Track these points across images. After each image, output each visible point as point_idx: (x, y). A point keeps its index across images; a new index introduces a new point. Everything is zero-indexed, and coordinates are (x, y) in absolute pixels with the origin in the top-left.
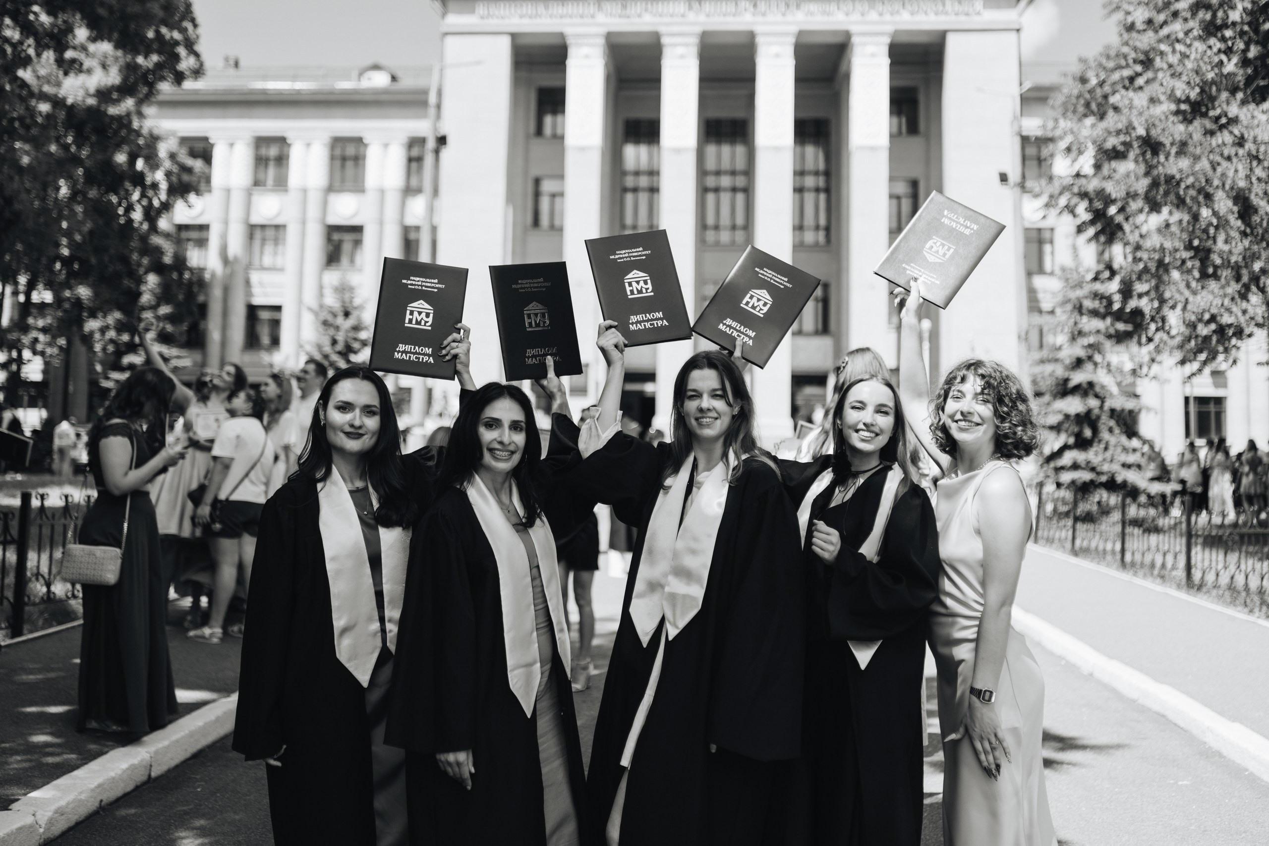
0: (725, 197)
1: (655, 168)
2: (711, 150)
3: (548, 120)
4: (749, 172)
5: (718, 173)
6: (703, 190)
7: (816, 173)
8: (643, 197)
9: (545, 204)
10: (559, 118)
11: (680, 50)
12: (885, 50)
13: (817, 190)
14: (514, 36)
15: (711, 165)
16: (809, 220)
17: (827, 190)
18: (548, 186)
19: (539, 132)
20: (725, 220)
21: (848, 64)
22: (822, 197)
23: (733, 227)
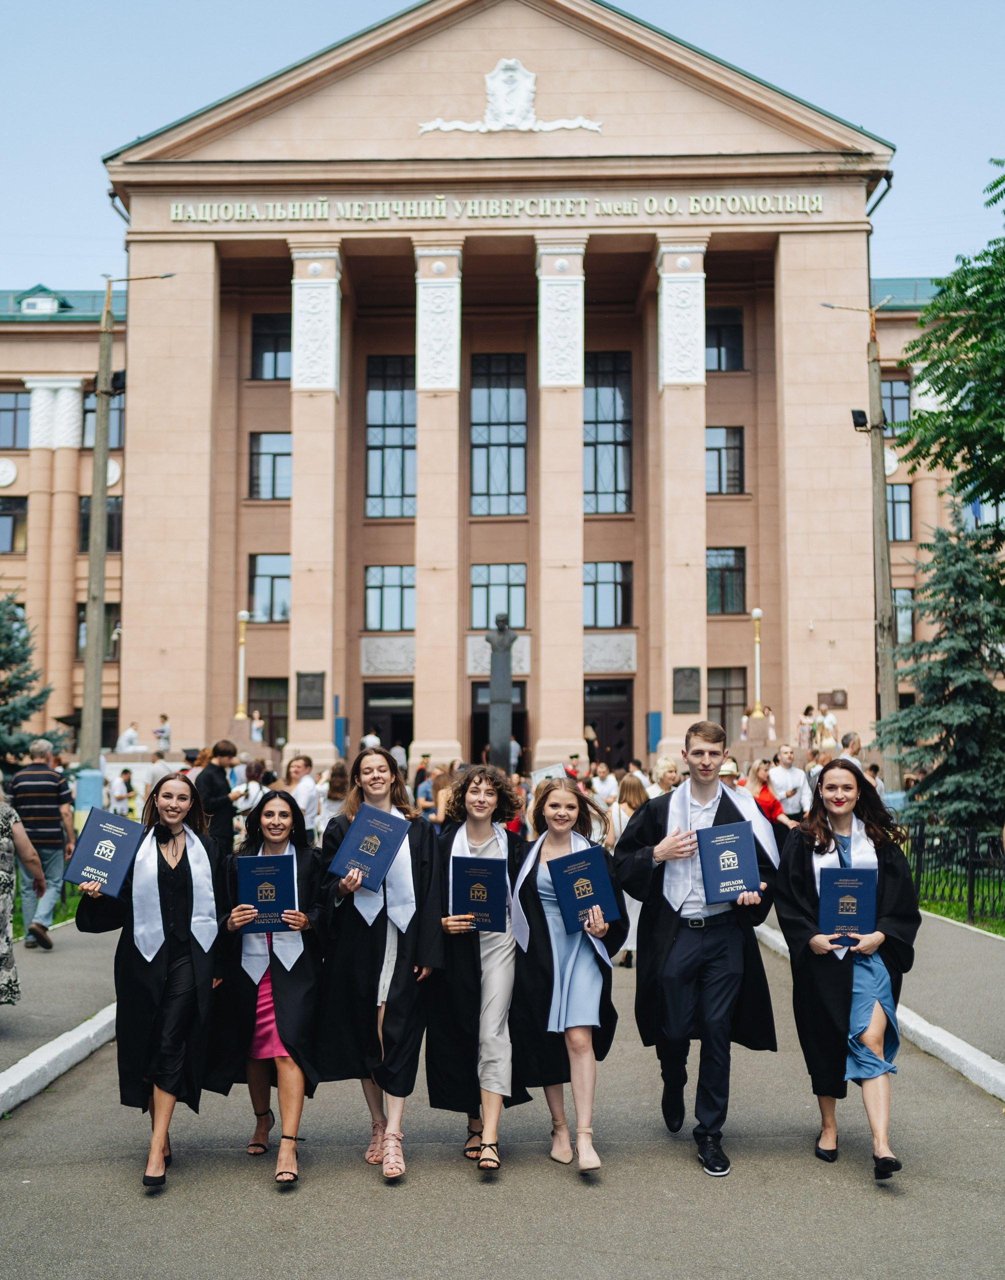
0: (499, 455)
1: (407, 421)
2: (479, 395)
3: (268, 357)
4: (532, 422)
5: (488, 425)
6: (468, 447)
7: (615, 422)
9: (264, 466)
10: (281, 355)
11: (439, 265)
12: (700, 259)
13: (616, 444)
14: (220, 247)
15: (479, 413)
16: (606, 482)
17: (627, 444)
18: (268, 444)
19: (256, 373)
20: (499, 484)
21: (655, 280)
22: (620, 453)
23: (508, 494)
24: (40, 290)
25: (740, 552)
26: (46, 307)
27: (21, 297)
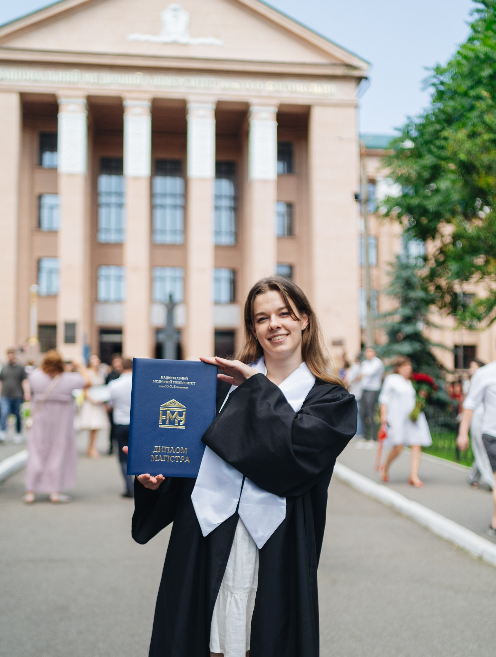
0: (169, 212)
2: (159, 180)
3: (47, 156)
4: (185, 195)
5: (164, 195)
6: (152, 207)
7: (228, 197)
8: (113, 211)
9: (45, 213)
10: (54, 154)
11: (138, 110)
12: (274, 116)
13: (229, 208)
14: (23, 94)
15: (158, 190)
17: (236, 209)
18: (47, 201)
19: (41, 164)
20: (168, 227)
21: (248, 125)
22: (233, 213)
23: (174, 232)
25: (291, 268)
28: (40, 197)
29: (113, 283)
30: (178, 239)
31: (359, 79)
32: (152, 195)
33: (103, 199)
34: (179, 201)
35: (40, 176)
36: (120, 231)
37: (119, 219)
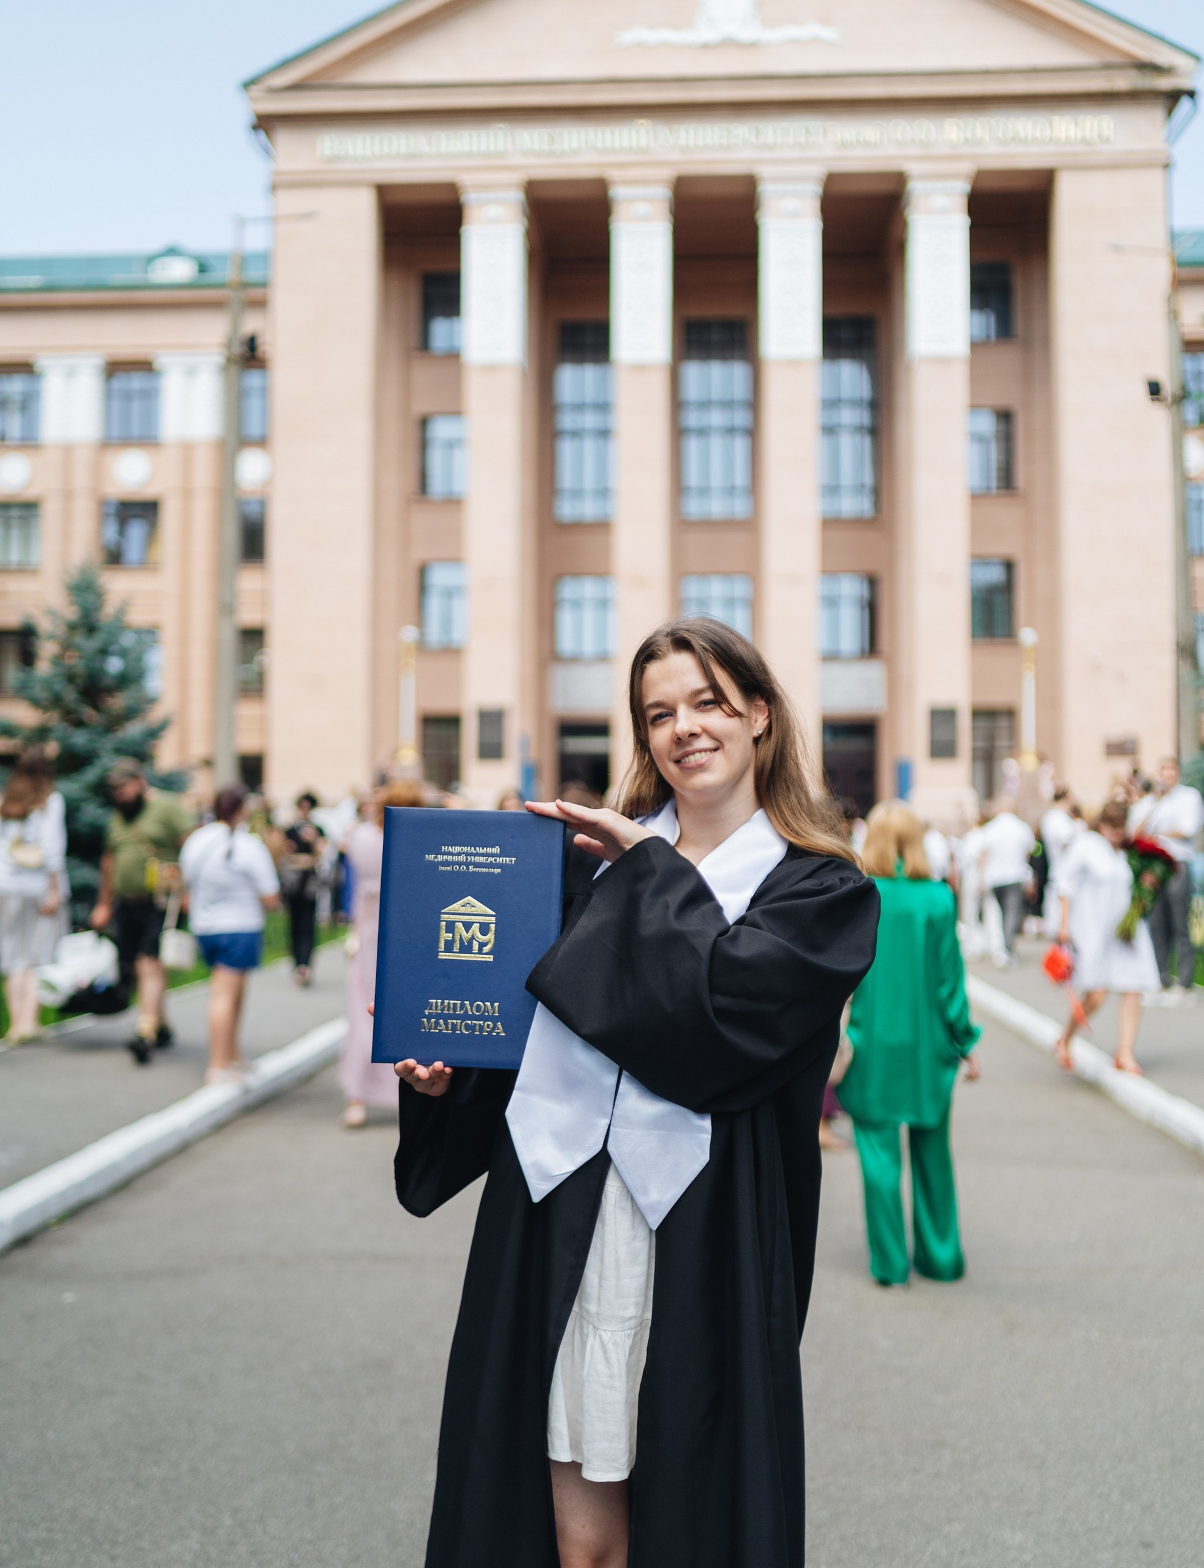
0: (716, 444)
2: (694, 372)
3: (438, 326)
4: (754, 403)
5: (705, 405)
6: (678, 433)
7: (855, 403)
8: (589, 445)
9: (436, 459)
10: (453, 323)
11: (641, 208)
12: (962, 201)
13: (859, 429)
14: (382, 189)
15: (691, 393)
16: (847, 477)
17: (875, 430)
18: (441, 430)
19: (424, 343)
20: (717, 480)
21: (903, 225)
22: (867, 441)
23: (730, 491)
24: (172, 252)
25: (1009, 566)
26: (180, 271)
27: (150, 259)
28: (424, 423)
29: (589, 615)
30: (740, 507)
31: (1173, 98)
32: (677, 404)
33: (567, 421)
34: (741, 418)
35: (424, 374)
36: (604, 493)
37: (603, 466)
